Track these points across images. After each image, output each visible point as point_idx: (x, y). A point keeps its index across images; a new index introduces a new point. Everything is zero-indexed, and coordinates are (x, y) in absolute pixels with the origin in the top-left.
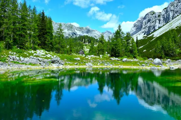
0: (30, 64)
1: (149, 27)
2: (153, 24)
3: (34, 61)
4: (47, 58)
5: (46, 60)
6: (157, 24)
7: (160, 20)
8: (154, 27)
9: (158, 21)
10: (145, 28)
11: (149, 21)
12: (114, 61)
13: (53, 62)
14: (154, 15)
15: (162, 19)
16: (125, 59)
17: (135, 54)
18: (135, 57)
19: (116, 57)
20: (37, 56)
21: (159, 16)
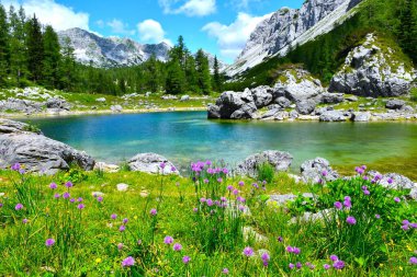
0: (9, 111)
1: (278, 39)
2: (283, 33)
3: (15, 105)
4: (40, 100)
5: (38, 103)
6: (292, 33)
7: (296, 25)
8: (286, 39)
9: (293, 27)
10: (269, 42)
11: (277, 27)
12: (168, 101)
13: (49, 106)
14: (287, 15)
15: (300, 22)
16: (184, 97)
17: (206, 87)
18: (206, 93)
19: (173, 93)
20: (22, 98)
21: (296, 16)
